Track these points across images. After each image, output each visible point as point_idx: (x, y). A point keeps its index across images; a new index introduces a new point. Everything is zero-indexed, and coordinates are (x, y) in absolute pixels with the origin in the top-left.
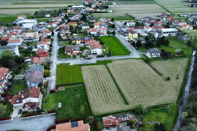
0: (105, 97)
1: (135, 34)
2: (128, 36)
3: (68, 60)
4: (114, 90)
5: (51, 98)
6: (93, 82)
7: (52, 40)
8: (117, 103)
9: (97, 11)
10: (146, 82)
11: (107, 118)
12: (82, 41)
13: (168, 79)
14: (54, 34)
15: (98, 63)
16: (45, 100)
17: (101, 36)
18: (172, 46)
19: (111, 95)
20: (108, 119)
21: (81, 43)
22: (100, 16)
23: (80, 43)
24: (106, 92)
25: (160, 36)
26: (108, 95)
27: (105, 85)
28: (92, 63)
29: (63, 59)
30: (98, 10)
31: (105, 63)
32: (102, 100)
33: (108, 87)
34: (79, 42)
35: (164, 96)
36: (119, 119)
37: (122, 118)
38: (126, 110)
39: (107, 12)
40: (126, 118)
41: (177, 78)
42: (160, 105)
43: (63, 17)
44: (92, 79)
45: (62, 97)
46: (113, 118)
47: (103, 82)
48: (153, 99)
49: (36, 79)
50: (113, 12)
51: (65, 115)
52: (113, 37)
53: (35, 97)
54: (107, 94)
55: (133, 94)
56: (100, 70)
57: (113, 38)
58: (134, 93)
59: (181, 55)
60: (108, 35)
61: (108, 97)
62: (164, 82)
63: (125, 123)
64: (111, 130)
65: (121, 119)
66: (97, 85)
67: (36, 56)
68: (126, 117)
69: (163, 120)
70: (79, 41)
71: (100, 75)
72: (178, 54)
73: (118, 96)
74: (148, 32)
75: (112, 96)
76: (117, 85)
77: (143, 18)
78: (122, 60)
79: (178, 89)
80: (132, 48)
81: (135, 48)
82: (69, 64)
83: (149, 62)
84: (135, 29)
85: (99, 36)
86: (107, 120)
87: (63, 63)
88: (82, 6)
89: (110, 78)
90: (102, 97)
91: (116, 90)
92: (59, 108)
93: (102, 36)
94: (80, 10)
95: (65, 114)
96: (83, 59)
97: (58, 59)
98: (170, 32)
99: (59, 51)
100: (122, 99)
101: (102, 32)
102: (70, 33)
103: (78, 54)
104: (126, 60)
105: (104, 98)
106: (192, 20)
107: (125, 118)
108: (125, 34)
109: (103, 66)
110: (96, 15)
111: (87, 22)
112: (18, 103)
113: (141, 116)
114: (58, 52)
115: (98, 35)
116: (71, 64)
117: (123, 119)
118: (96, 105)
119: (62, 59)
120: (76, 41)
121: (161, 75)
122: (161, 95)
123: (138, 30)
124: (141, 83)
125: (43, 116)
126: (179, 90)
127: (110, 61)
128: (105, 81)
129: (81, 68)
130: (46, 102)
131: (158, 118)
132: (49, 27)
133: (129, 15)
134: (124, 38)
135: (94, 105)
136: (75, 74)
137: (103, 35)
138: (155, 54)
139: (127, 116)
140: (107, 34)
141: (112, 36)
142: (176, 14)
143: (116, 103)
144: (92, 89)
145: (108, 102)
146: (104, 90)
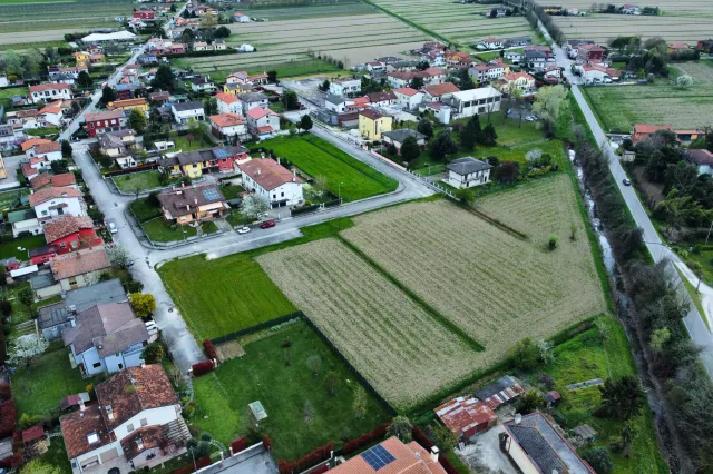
0: (400, 345)
1: (383, 118)
2: (357, 127)
3: (189, 243)
4: (414, 315)
5: (211, 393)
6: (331, 304)
7: (79, 176)
8: (450, 354)
9: (199, 49)
10: (496, 269)
11: (449, 408)
12: (207, 163)
13: (552, 246)
14: (74, 152)
15: (309, 234)
16: (191, 404)
17: (262, 138)
18: (507, 143)
19: (414, 331)
20: (458, 411)
21: (205, 171)
22: (219, 68)
23: (200, 173)
24: (391, 326)
25: (455, 118)
26: (407, 336)
27: (375, 305)
28: (288, 238)
29: (168, 244)
30: (199, 46)
31: (332, 229)
32: (394, 356)
33: (390, 310)
34: (196, 169)
35: (567, 298)
36: (488, 400)
37: (496, 396)
38: (488, 368)
39: (235, 52)
40: (507, 393)
41: (573, 238)
42: (572, 329)
43: (72, 82)
44: (319, 292)
45: (250, 379)
46: (469, 402)
48: (542, 314)
49: (120, 335)
50: (255, 50)
51: (299, 441)
52: (307, 137)
53: (164, 404)
54: (398, 332)
55: (480, 314)
56: (329, 255)
57: (308, 141)
58: (481, 311)
59: (547, 168)
60: (287, 132)
61: (408, 342)
62: (544, 258)
63: (507, 408)
64: (478, 443)
65: (494, 399)
66: (350, 311)
67: (52, 249)
68: (503, 389)
69: (603, 369)
70: (195, 166)
71: (340, 272)
72: (536, 165)
73: (437, 330)
74: (411, 107)
75: (419, 336)
76: (413, 297)
77: (372, 64)
78: (383, 212)
79: (590, 270)
80: (392, 166)
81: (404, 166)
82: (203, 256)
83: (470, 203)
84: (371, 102)
85: (258, 139)
86: (453, 413)
87: (176, 259)
88: (126, 35)
89: (377, 277)
90: (390, 347)
91: (420, 313)
92: (263, 421)
93: (267, 139)
94: (124, 50)
95: (298, 436)
96: (247, 229)
97: (148, 245)
98: (482, 101)
99: (132, 215)
100: (455, 336)
101: (261, 122)
102: (140, 139)
103: (216, 215)
104: (394, 210)
105: (396, 347)
106: (519, 57)
107: (502, 392)
108: (342, 121)
109: (332, 242)
110: (199, 65)
111: (181, 91)
112: (96, 446)
113: (540, 375)
114: (130, 219)
115: (249, 137)
116: (212, 256)
117: (498, 398)
118: (385, 376)
119: (166, 242)
120: (181, 169)
121: (523, 237)
122: (559, 297)
123: (381, 103)
124: (484, 276)
125: (220, 466)
126: (595, 273)
127: (347, 222)
128: (369, 291)
129: (257, 265)
130: (200, 414)
131: (587, 368)
132: (33, 127)
133: (317, 55)
134: (345, 135)
135: (382, 380)
136: (247, 287)
137: (268, 136)
138: (475, 174)
139: (508, 386)
140: (282, 128)
141: (301, 134)
142: (461, 41)
143: (445, 353)
144: (340, 326)
145: (418, 356)
146: (382, 322)
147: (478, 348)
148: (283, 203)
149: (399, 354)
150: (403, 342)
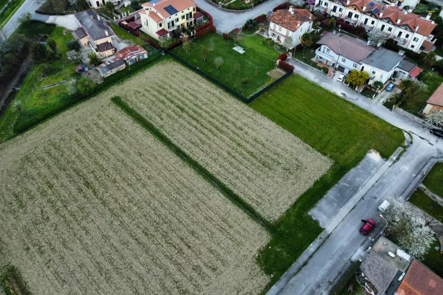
0: (171, 93)
4: (162, 119)
16: (272, 45)
19: (161, 105)
24: (178, 107)
26: (166, 101)
27: (194, 123)
33: (181, 120)
36: (118, 60)
37: (112, 62)
38: (113, 86)
47: (206, 131)
54: (172, 102)
55: (108, 129)
58: (105, 133)
61: (165, 96)
66: (213, 114)
68: (107, 66)
91: (157, 122)
143: (139, 92)
144: (216, 101)
145: (158, 88)
146: (186, 109)
147: (116, 100)
149: (170, 87)
150: (168, 95)
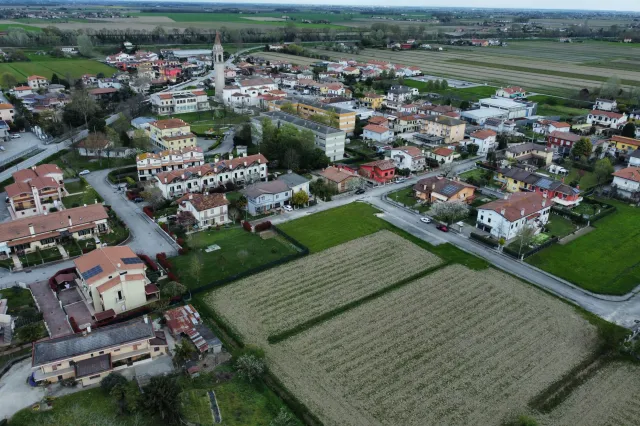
0: (277, 297)
6: (328, 265)
12: (528, 186)
15: (442, 248)
19: (296, 305)
23: (517, 190)
24: (303, 293)
26: (289, 301)
29: (389, 199)
32: (262, 294)
34: (515, 185)
37: (198, 334)
42: (312, 417)
44: (343, 259)
54: (293, 297)
55: (330, 346)
56: (406, 260)
58: (337, 347)
61: (280, 302)
66: (319, 273)
70: (515, 182)
71: (379, 267)
73: (300, 318)
75: (290, 308)
82: (380, 212)
90: (274, 292)
91: (324, 309)
92: (203, 251)
96: (427, 220)
100: (291, 328)
105: (273, 296)
116: (381, 215)
118: (239, 291)
120: (507, 180)
121: (545, 407)
124: (410, 354)
127: (481, 266)
128: (352, 282)
135: (235, 289)
148: (488, 229)
